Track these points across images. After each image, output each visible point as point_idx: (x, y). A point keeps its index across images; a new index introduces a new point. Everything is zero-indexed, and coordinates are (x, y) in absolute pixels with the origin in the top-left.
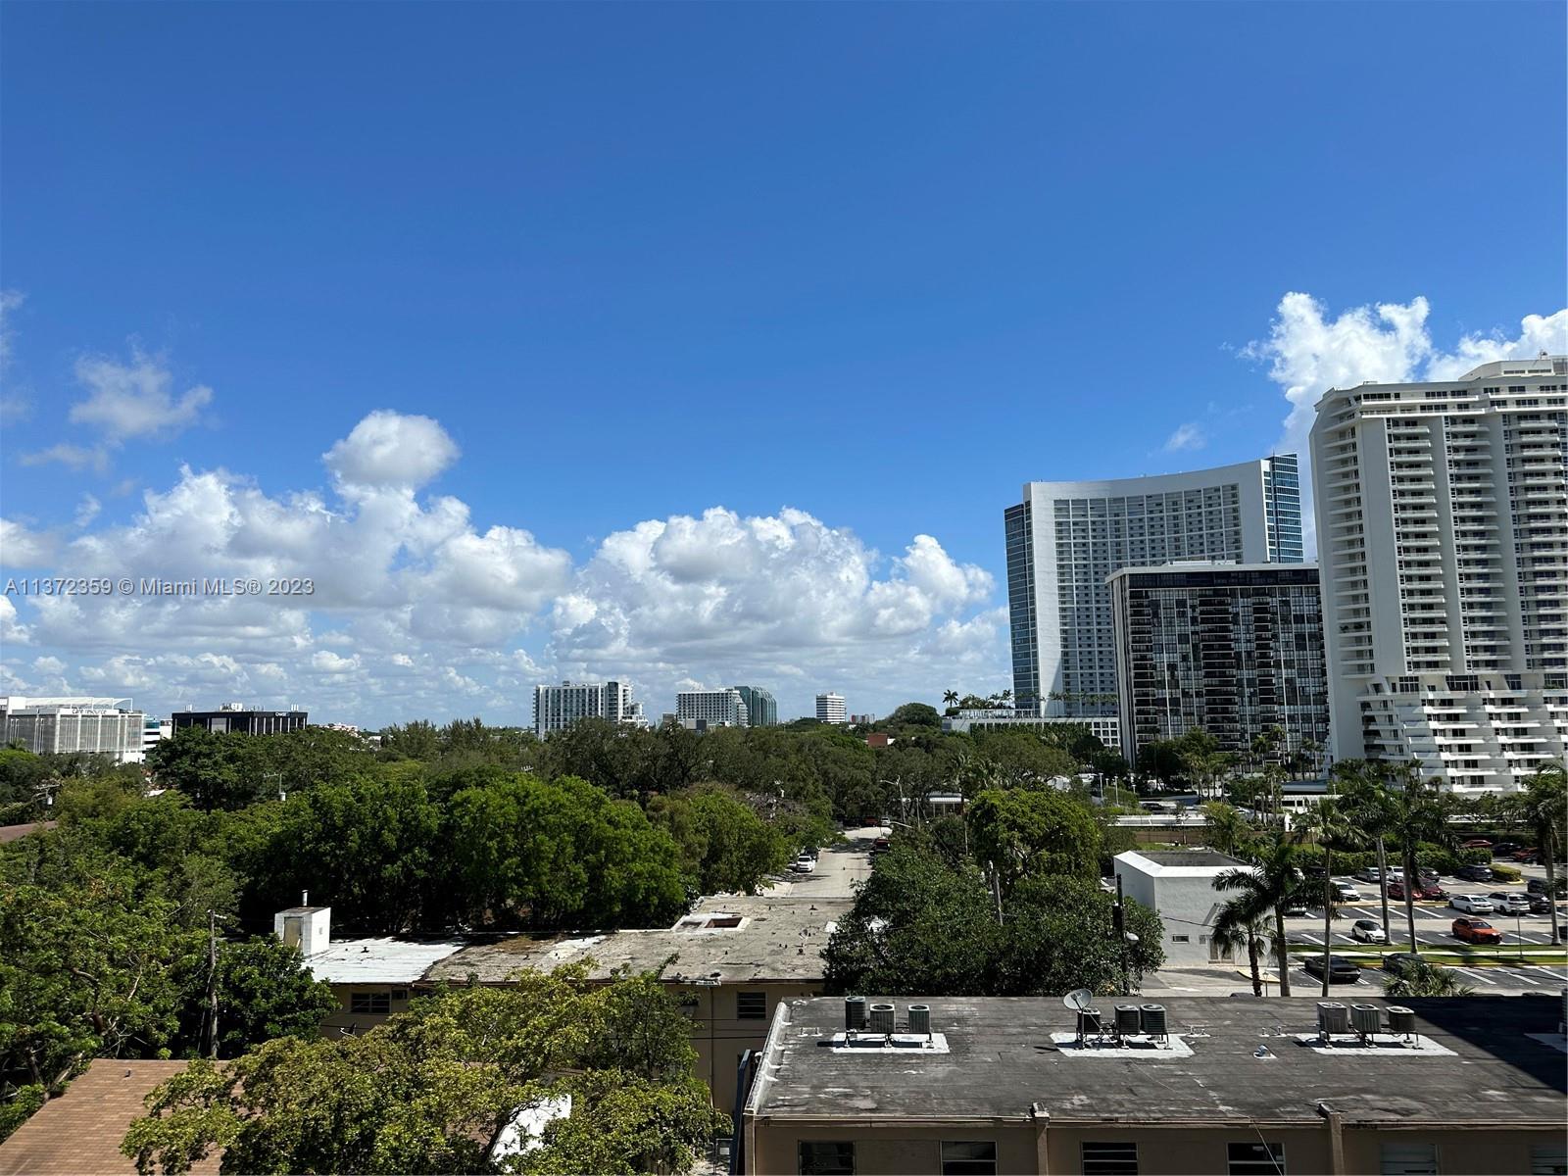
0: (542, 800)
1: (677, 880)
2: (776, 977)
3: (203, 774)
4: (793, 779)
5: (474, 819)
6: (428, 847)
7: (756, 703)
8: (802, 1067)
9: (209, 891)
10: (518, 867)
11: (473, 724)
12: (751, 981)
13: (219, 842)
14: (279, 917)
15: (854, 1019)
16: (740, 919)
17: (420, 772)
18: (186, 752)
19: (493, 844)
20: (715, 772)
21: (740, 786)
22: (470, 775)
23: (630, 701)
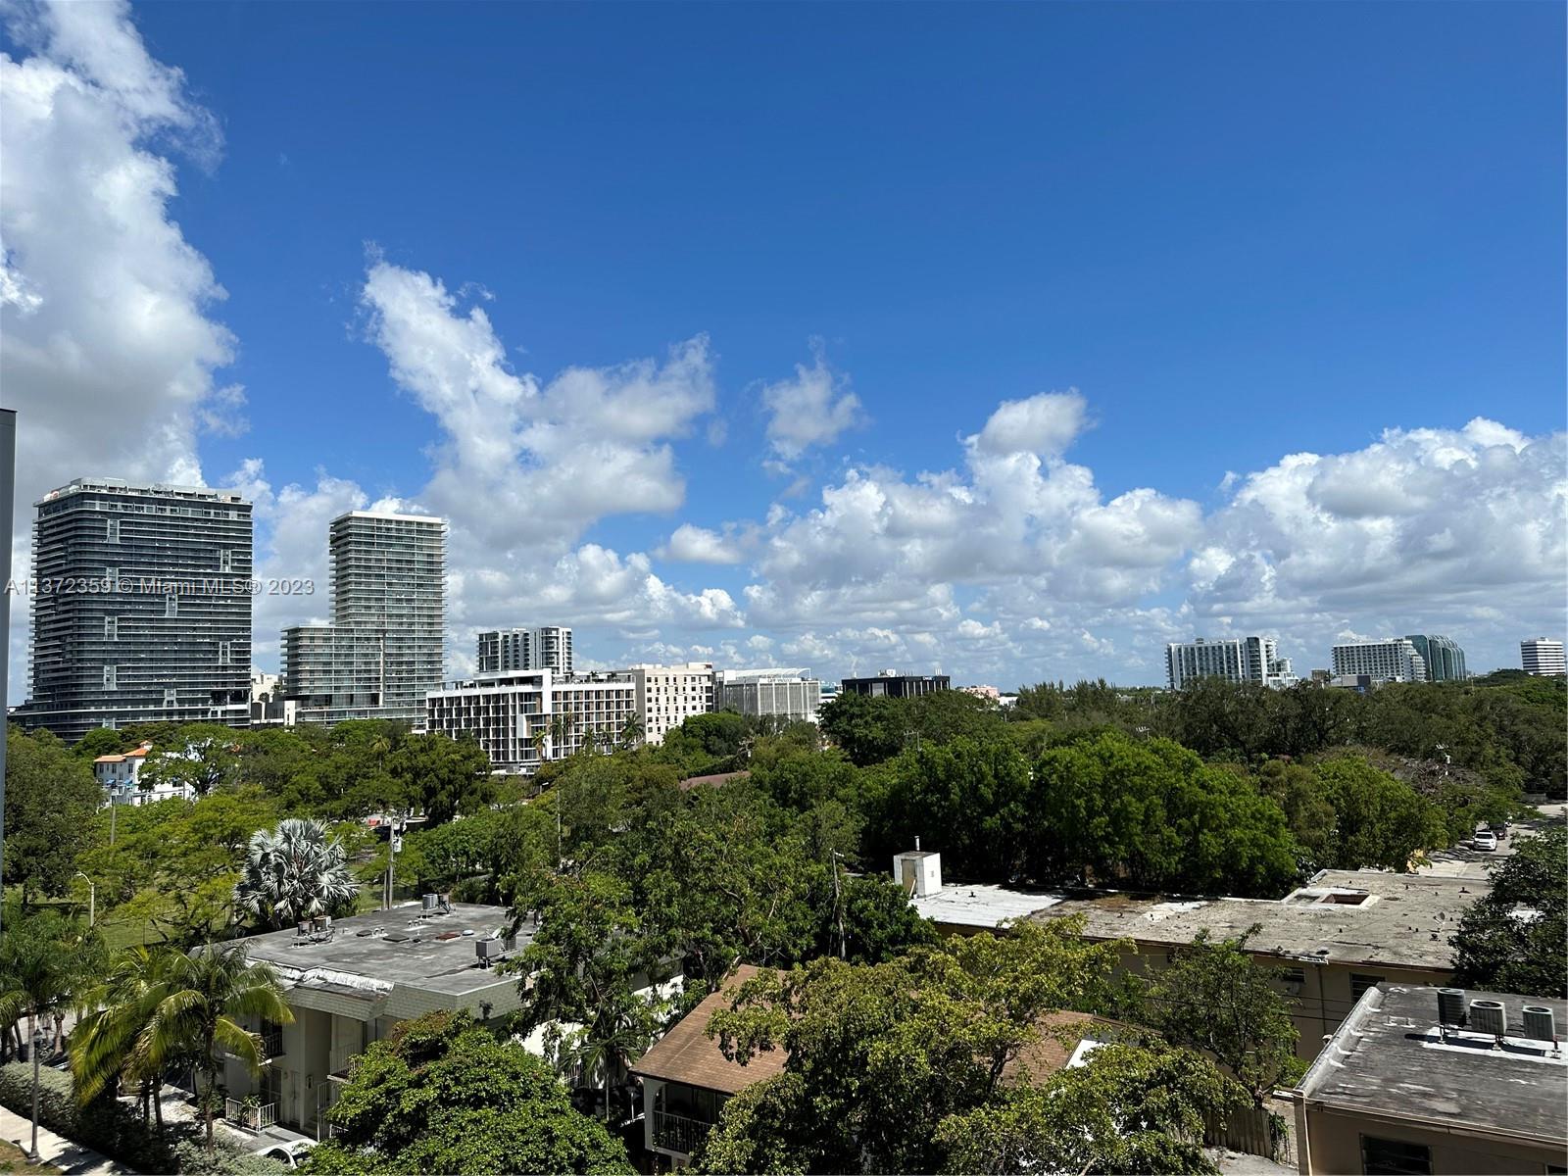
0: (1127, 761)
1: (1287, 847)
2: (1397, 962)
3: (859, 732)
4: (1463, 742)
5: (1061, 778)
6: (1023, 802)
7: (1435, 653)
8: (1377, 1057)
9: (836, 832)
10: (1107, 826)
11: (1098, 685)
12: (1364, 962)
13: (851, 791)
14: (897, 859)
15: (1449, 1012)
16: (1366, 897)
17: (1044, 731)
18: (844, 713)
19: (1081, 802)
20: (1361, 736)
21: (1391, 751)
22: (1086, 735)
23: (1274, 657)
